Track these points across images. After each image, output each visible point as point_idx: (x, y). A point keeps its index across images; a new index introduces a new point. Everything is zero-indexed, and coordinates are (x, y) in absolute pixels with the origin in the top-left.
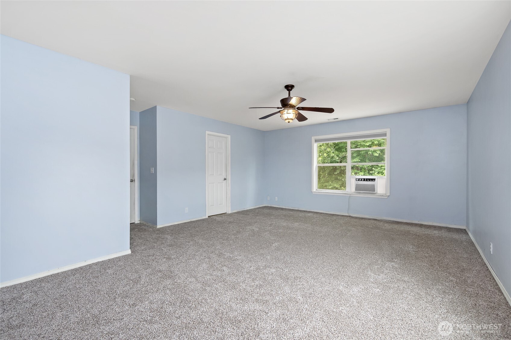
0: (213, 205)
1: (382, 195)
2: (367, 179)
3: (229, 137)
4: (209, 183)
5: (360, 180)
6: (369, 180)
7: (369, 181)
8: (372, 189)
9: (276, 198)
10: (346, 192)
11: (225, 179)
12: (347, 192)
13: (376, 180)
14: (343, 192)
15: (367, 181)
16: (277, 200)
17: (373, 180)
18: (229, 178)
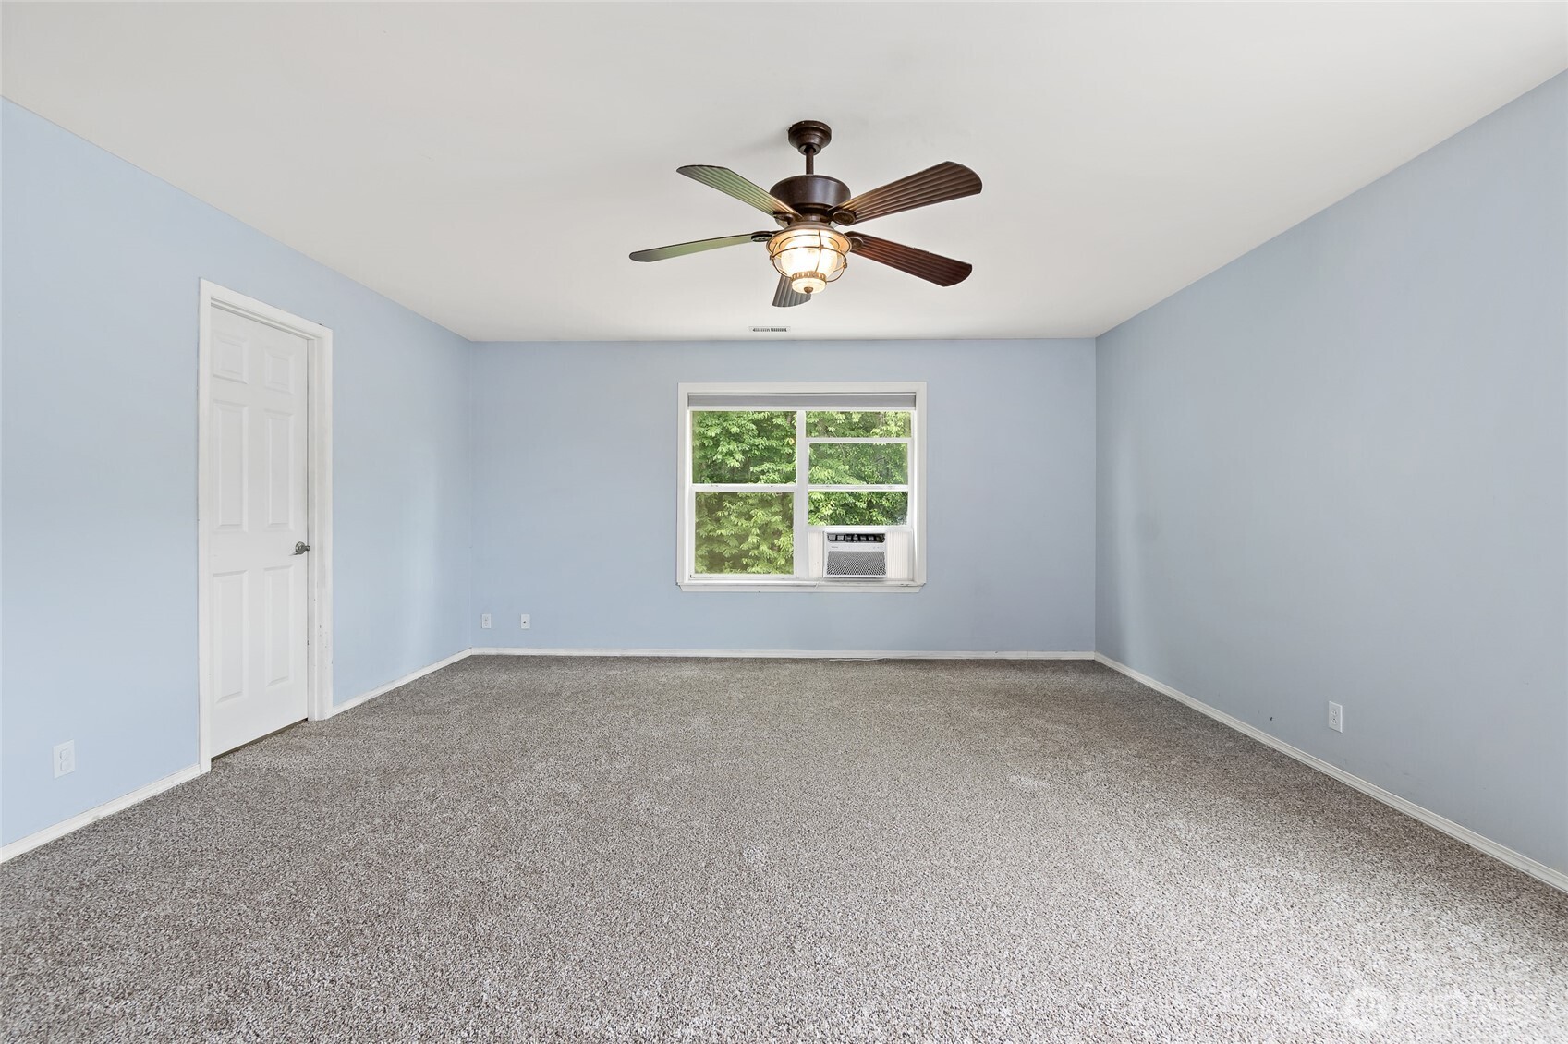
0: (239, 693)
1: (900, 583)
2: (859, 536)
3: (327, 334)
4: (215, 575)
5: (839, 538)
6: (865, 539)
7: (867, 540)
8: (876, 566)
9: (526, 617)
10: (793, 580)
11: (302, 549)
12: (797, 579)
13: (888, 537)
14: (783, 579)
15: (860, 540)
16: (528, 626)
17: (879, 538)
18: (324, 541)
